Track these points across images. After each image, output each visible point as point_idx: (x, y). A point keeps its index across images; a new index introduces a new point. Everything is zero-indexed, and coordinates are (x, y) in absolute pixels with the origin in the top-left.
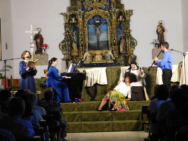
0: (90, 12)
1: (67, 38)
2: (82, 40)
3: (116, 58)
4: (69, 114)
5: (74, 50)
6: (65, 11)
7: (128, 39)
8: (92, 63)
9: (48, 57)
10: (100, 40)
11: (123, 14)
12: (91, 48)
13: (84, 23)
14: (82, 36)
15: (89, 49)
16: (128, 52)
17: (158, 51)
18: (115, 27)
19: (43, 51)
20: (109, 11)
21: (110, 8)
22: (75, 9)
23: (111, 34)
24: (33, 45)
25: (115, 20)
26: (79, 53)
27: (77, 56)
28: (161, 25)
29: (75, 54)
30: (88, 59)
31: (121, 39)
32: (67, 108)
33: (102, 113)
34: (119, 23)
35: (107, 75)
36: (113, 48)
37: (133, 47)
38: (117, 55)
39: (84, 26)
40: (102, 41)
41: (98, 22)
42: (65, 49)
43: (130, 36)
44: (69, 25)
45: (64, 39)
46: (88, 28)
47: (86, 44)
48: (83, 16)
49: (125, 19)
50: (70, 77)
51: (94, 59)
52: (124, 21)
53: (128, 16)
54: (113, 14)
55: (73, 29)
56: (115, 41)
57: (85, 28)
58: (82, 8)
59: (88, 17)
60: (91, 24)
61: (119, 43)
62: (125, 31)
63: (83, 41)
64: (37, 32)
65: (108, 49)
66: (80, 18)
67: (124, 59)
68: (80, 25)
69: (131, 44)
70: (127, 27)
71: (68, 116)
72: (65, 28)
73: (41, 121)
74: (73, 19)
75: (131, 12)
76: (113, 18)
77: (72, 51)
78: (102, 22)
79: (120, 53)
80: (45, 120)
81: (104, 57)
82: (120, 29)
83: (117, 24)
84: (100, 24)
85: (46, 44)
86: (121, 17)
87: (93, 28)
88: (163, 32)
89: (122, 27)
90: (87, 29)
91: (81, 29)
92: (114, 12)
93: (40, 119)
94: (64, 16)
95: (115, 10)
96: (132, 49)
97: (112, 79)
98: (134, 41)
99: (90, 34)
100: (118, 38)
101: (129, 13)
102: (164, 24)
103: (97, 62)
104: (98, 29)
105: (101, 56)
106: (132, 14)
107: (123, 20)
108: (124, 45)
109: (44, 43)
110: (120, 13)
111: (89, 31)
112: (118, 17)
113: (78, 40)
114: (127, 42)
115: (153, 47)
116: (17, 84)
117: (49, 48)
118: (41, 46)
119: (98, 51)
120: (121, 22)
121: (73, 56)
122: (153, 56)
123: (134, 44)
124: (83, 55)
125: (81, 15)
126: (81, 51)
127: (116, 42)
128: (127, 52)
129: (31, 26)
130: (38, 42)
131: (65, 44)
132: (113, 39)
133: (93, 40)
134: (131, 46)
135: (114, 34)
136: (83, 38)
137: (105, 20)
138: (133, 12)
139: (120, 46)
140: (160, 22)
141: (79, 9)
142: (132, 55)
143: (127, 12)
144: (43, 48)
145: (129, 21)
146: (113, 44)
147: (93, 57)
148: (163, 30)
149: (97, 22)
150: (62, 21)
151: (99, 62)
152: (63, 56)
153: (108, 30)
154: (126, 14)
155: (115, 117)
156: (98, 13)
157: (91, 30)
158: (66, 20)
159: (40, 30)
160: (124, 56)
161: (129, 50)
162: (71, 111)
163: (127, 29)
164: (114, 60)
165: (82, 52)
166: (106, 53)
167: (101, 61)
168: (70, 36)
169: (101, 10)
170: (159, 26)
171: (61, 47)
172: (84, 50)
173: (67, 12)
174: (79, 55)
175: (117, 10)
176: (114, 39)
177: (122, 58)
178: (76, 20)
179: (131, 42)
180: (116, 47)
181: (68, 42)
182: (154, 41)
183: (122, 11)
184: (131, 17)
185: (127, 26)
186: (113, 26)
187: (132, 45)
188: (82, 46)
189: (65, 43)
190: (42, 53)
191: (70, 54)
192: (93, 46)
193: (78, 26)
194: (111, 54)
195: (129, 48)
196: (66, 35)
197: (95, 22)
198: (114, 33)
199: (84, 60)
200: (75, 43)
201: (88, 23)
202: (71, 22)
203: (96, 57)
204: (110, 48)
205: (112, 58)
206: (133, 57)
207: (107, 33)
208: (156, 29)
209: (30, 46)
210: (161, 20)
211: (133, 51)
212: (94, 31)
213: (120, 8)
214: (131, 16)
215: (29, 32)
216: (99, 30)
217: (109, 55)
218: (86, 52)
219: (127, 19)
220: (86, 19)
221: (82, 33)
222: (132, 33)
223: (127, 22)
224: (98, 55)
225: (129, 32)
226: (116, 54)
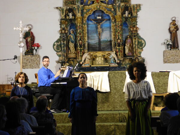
0: (90, 6)
1: (63, 37)
2: (80, 40)
3: (120, 61)
4: (65, 126)
5: (70, 51)
6: (61, 4)
7: (135, 39)
8: (92, 66)
9: (40, 58)
10: (102, 40)
11: (129, 9)
12: (91, 48)
13: (83, 19)
14: (80, 34)
15: (89, 50)
16: (135, 54)
17: (170, 53)
18: (119, 24)
19: (34, 51)
20: (113, 6)
21: (114, 2)
22: (73, 3)
23: (115, 32)
24: (23, 44)
25: (120, 16)
26: (76, 54)
27: (74, 58)
28: (174, 23)
29: (72, 55)
30: (87, 61)
31: (126, 38)
32: (62, 119)
33: (103, 126)
34: (124, 19)
35: (109, 80)
36: (116, 49)
37: (140, 48)
38: (122, 57)
39: (83, 23)
40: (104, 41)
41: (100, 18)
42: (60, 49)
43: (137, 36)
44: (65, 21)
45: (59, 38)
46: (88, 25)
47: (85, 44)
48: (82, 11)
49: (132, 15)
50: (66, 83)
51: (94, 62)
52: (130, 18)
53: (135, 11)
54: (117, 9)
55: (70, 27)
56: (119, 41)
57: (84, 25)
58: (81, 1)
59: (88, 12)
60: (91, 21)
61: (124, 43)
62: (131, 29)
63: (82, 41)
64: (27, 29)
65: (111, 50)
66: (78, 12)
67: (130, 62)
68: (79, 22)
69: (138, 45)
70: (134, 25)
71: (63, 128)
72: (60, 24)
73: (31, 133)
74: (71, 14)
75: (138, 7)
76: (118, 14)
77: (69, 52)
78: (105, 18)
79: (125, 55)
80: (34, 133)
81: (106, 60)
82: (125, 26)
83: (122, 21)
84: (101, 20)
85: (38, 44)
86: (127, 12)
87: (94, 26)
88: (176, 31)
89: (128, 24)
90: (86, 26)
91: (80, 26)
92: (119, 6)
93: (29, 131)
94: (60, 10)
95: (119, 4)
96: (139, 50)
97: (115, 86)
98: (142, 41)
99: (90, 32)
100: (122, 38)
101: (137, 7)
102: (178, 21)
103: (98, 65)
104: (99, 26)
105: (103, 59)
106: (140, 9)
107: (130, 16)
108: (130, 45)
109: (36, 42)
110: (126, 8)
111: (89, 28)
112: (123, 13)
113: (76, 39)
114: (134, 42)
115: (164, 48)
116: (3, 90)
117: (41, 48)
118: (31, 46)
119: (99, 52)
120: (126, 18)
121: (70, 58)
122: (164, 59)
123: (141, 45)
124: (81, 57)
125: (80, 9)
126: (79, 53)
127: (121, 41)
128: (133, 54)
129: (21, 22)
130: (28, 41)
131: (61, 44)
132: (117, 38)
133: (94, 39)
134: (138, 46)
135: (119, 33)
136: (82, 36)
137: (108, 15)
138: (141, 7)
139: (126, 47)
140: (173, 19)
141: (78, 3)
142: (139, 58)
143: (134, 6)
144: (34, 49)
145: (136, 17)
146: (117, 44)
147: (93, 59)
148: (177, 28)
149: (98, 18)
150: (57, 16)
151: (100, 65)
152: (57, 58)
153: (112, 28)
154: (133, 9)
155: (118, 131)
156: (100, 8)
157: (91, 27)
158: (62, 16)
159: (31, 27)
160: (130, 59)
161: (135, 51)
162: (66, 123)
163: (134, 26)
164: (117, 63)
165: (81, 53)
166: (109, 55)
167: (102, 65)
168: (66, 34)
169: (103, 4)
170: (172, 24)
171: (55, 47)
172: (82, 51)
173: (64, 6)
174: (76, 57)
175: (122, 4)
176: (119, 39)
177: (127, 61)
178: (74, 15)
179: (138, 42)
180: (120, 48)
181: (63, 41)
182: (166, 42)
183: (128, 5)
184: (139, 13)
185: (134, 23)
186: (117, 23)
187: (140, 45)
188: (81, 47)
189: (61, 42)
190: (33, 54)
191: (66, 56)
192: (94, 46)
193: (76, 22)
194: (115, 56)
195: (135, 49)
196: (61, 33)
197: (96, 18)
198: (118, 31)
199: (83, 63)
200: (72, 42)
201: (88, 19)
202: (67, 17)
203: (97, 59)
204: (113, 49)
205: (116, 61)
206: (141, 60)
207: (110, 32)
208: (168, 28)
209: (19, 45)
210: (175, 17)
211: (141, 52)
212: (94, 29)
213: (126, 2)
214: (139, 11)
215: (18, 29)
216: (101, 28)
217: (113, 57)
218: (85, 53)
219: (134, 14)
220: (85, 15)
221: (80, 31)
222: (139, 32)
223: (134, 19)
224: (99, 57)
225: (136, 31)
226: (120, 56)
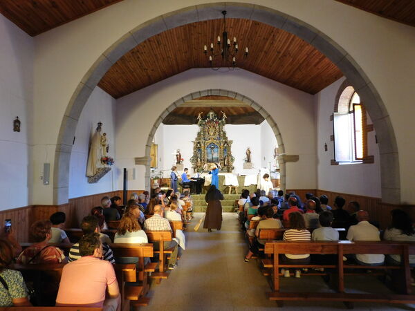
0: (208, 141)
2: (203, 157)
5: (198, 162)
6: (194, 140)
10: (213, 157)
12: (209, 161)
13: (205, 147)
15: (207, 162)
17: (246, 164)
20: (219, 141)
21: (220, 139)
22: (200, 139)
23: (220, 154)
25: (222, 146)
29: (199, 165)
31: (226, 157)
39: (204, 149)
42: (193, 161)
43: (231, 156)
45: (193, 156)
46: (207, 150)
47: (205, 159)
53: (230, 144)
54: (221, 142)
58: (204, 138)
59: (207, 144)
60: (209, 148)
62: (228, 152)
66: (203, 144)
83: (223, 148)
84: (214, 148)
86: (226, 144)
87: (210, 150)
88: (250, 154)
89: (226, 150)
94: (194, 143)
95: (222, 140)
106: (232, 143)
108: (227, 160)
110: (226, 142)
111: (208, 152)
112: (224, 145)
113: (201, 157)
115: (244, 162)
117: (184, 161)
118: (179, 160)
120: (226, 147)
122: (244, 167)
123: (233, 160)
125: (203, 142)
126: (202, 163)
127: (223, 158)
128: (229, 164)
130: (178, 157)
132: (221, 157)
133: (210, 157)
137: (217, 146)
139: (225, 161)
140: (248, 148)
141: (202, 139)
142: (232, 166)
143: (229, 141)
146: (221, 159)
147: (209, 166)
148: (250, 152)
149: (212, 147)
150: (192, 145)
152: (192, 166)
153: (219, 151)
156: (213, 142)
158: (195, 145)
169: (214, 140)
170: (248, 150)
171: (191, 160)
172: (204, 162)
177: (226, 168)
180: (222, 161)
184: (232, 145)
186: (221, 149)
188: (203, 160)
189: (194, 158)
190: (180, 164)
196: (194, 154)
198: (222, 153)
200: (199, 158)
201: (207, 147)
202: (197, 146)
207: (218, 153)
211: (232, 164)
212: (210, 152)
213: (225, 139)
216: (213, 152)
223: (229, 147)
